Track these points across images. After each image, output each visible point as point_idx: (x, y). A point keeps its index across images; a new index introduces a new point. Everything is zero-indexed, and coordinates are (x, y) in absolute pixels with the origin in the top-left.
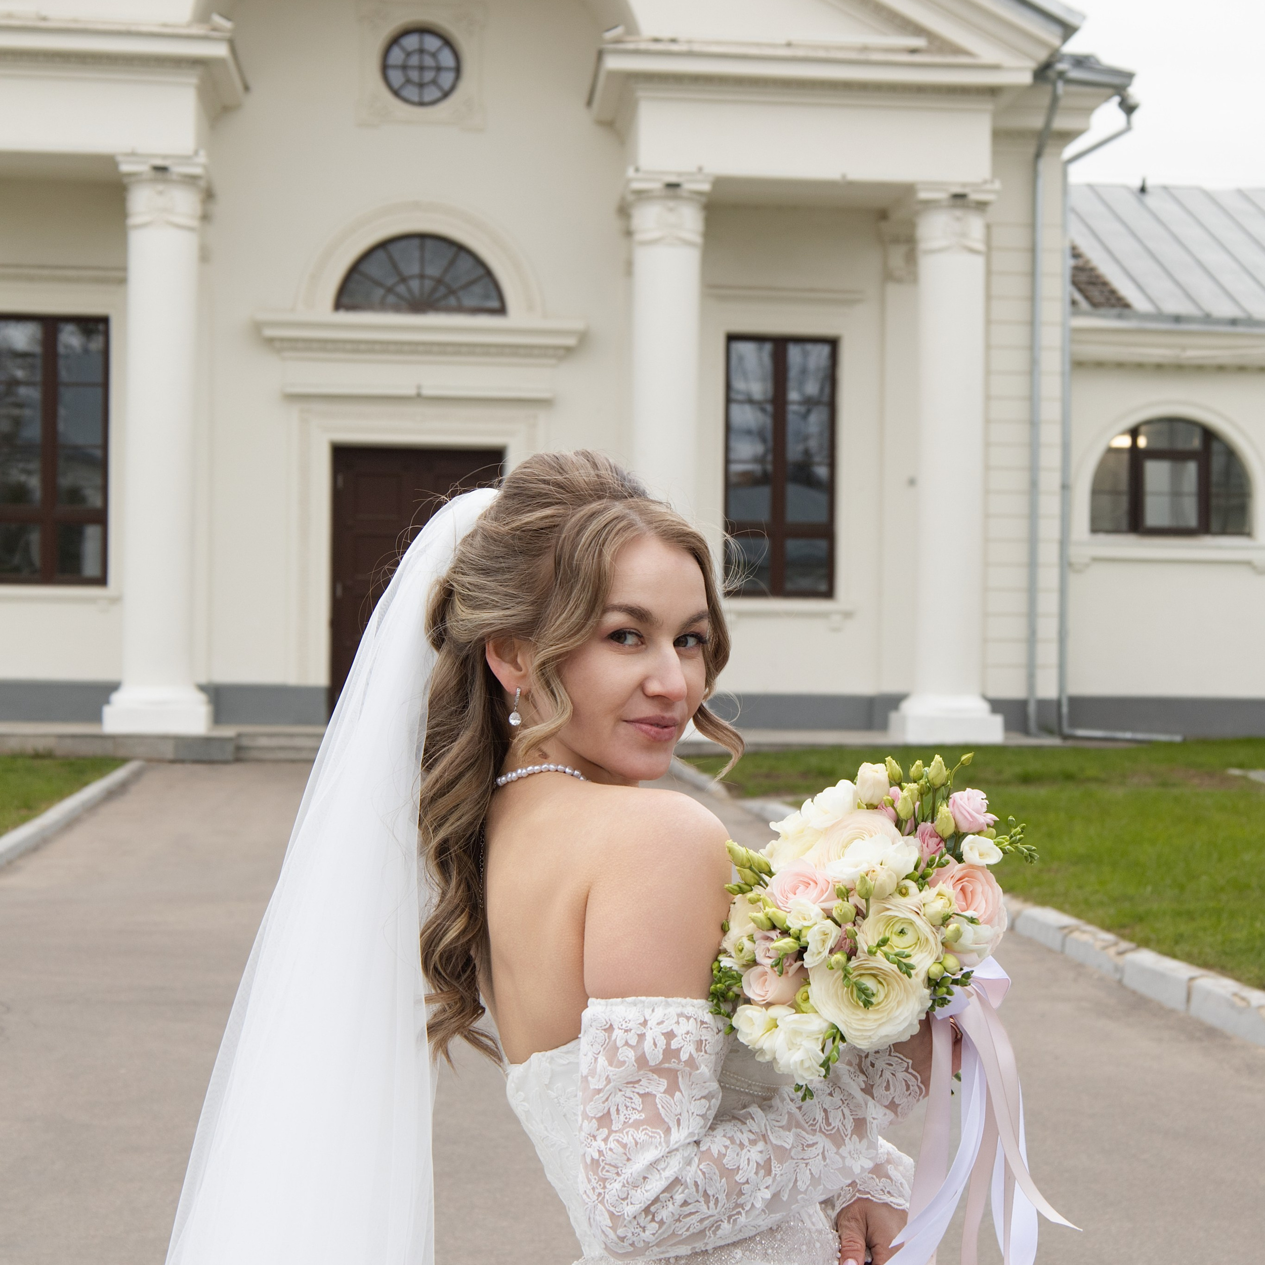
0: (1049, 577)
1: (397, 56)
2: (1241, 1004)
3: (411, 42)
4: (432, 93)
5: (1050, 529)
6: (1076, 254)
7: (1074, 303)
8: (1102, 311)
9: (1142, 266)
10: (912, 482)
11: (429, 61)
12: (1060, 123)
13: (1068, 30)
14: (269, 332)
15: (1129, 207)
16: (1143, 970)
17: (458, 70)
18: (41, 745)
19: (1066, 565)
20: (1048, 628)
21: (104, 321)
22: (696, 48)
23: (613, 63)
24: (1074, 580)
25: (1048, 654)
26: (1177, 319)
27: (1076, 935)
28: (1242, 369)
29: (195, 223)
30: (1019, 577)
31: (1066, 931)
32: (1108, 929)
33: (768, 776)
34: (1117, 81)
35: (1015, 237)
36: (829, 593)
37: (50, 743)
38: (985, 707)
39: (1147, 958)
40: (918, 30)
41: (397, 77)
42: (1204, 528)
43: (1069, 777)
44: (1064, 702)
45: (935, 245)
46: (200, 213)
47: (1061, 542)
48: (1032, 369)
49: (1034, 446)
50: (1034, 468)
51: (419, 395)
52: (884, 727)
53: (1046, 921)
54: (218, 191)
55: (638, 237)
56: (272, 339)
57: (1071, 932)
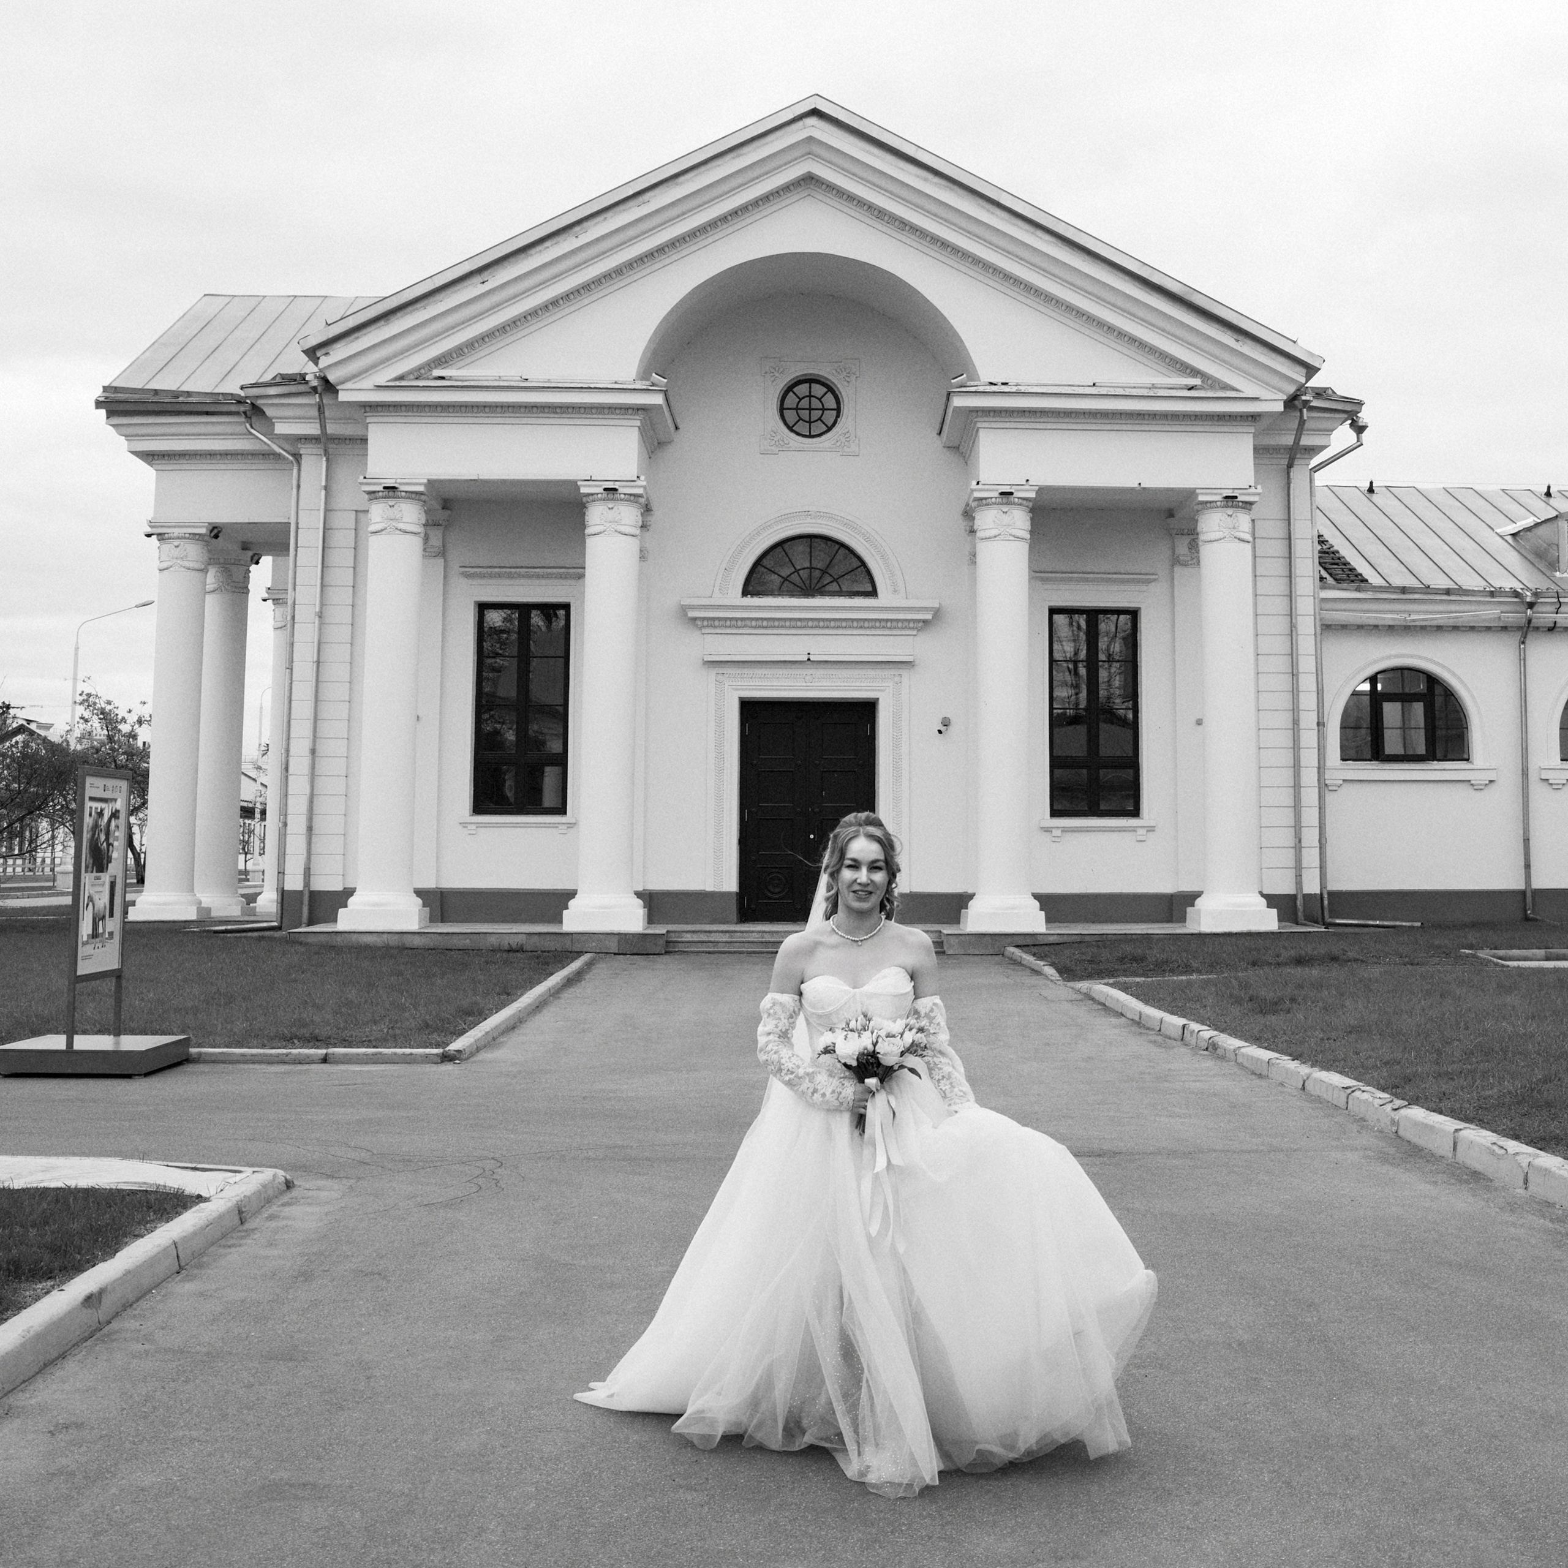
0: (1310, 796)
1: (791, 401)
2: (1500, 1152)
3: (802, 389)
4: (818, 427)
5: (1310, 758)
6: (1322, 541)
7: (1322, 579)
8: (1345, 585)
9: (1373, 550)
10: (1199, 722)
11: (815, 403)
12: (1305, 441)
13: (1311, 370)
14: (691, 614)
15: (1361, 504)
16: (1416, 1124)
17: (838, 410)
18: (514, 941)
19: (1323, 787)
20: (1310, 837)
21: (566, 607)
22: (1023, 389)
23: (958, 402)
24: (1329, 798)
25: (1311, 857)
26: (1404, 590)
27: (1357, 1094)
28: (1455, 628)
29: (636, 531)
30: (1287, 797)
31: (1349, 1091)
32: (1383, 1090)
34: (1348, 407)
35: (1275, 529)
36: (1135, 813)
37: (521, 939)
38: (1264, 902)
39: (1417, 1113)
40: (1195, 372)
41: (791, 416)
42: (1431, 755)
44: (1326, 896)
45: (1212, 536)
46: (640, 524)
47: (1319, 768)
48: (1292, 631)
49: (1295, 692)
50: (1295, 710)
51: (809, 659)
52: (1182, 919)
53: (1331, 1082)
54: (654, 506)
55: (979, 534)
56: (695, 619)
57: (1353, 1092)
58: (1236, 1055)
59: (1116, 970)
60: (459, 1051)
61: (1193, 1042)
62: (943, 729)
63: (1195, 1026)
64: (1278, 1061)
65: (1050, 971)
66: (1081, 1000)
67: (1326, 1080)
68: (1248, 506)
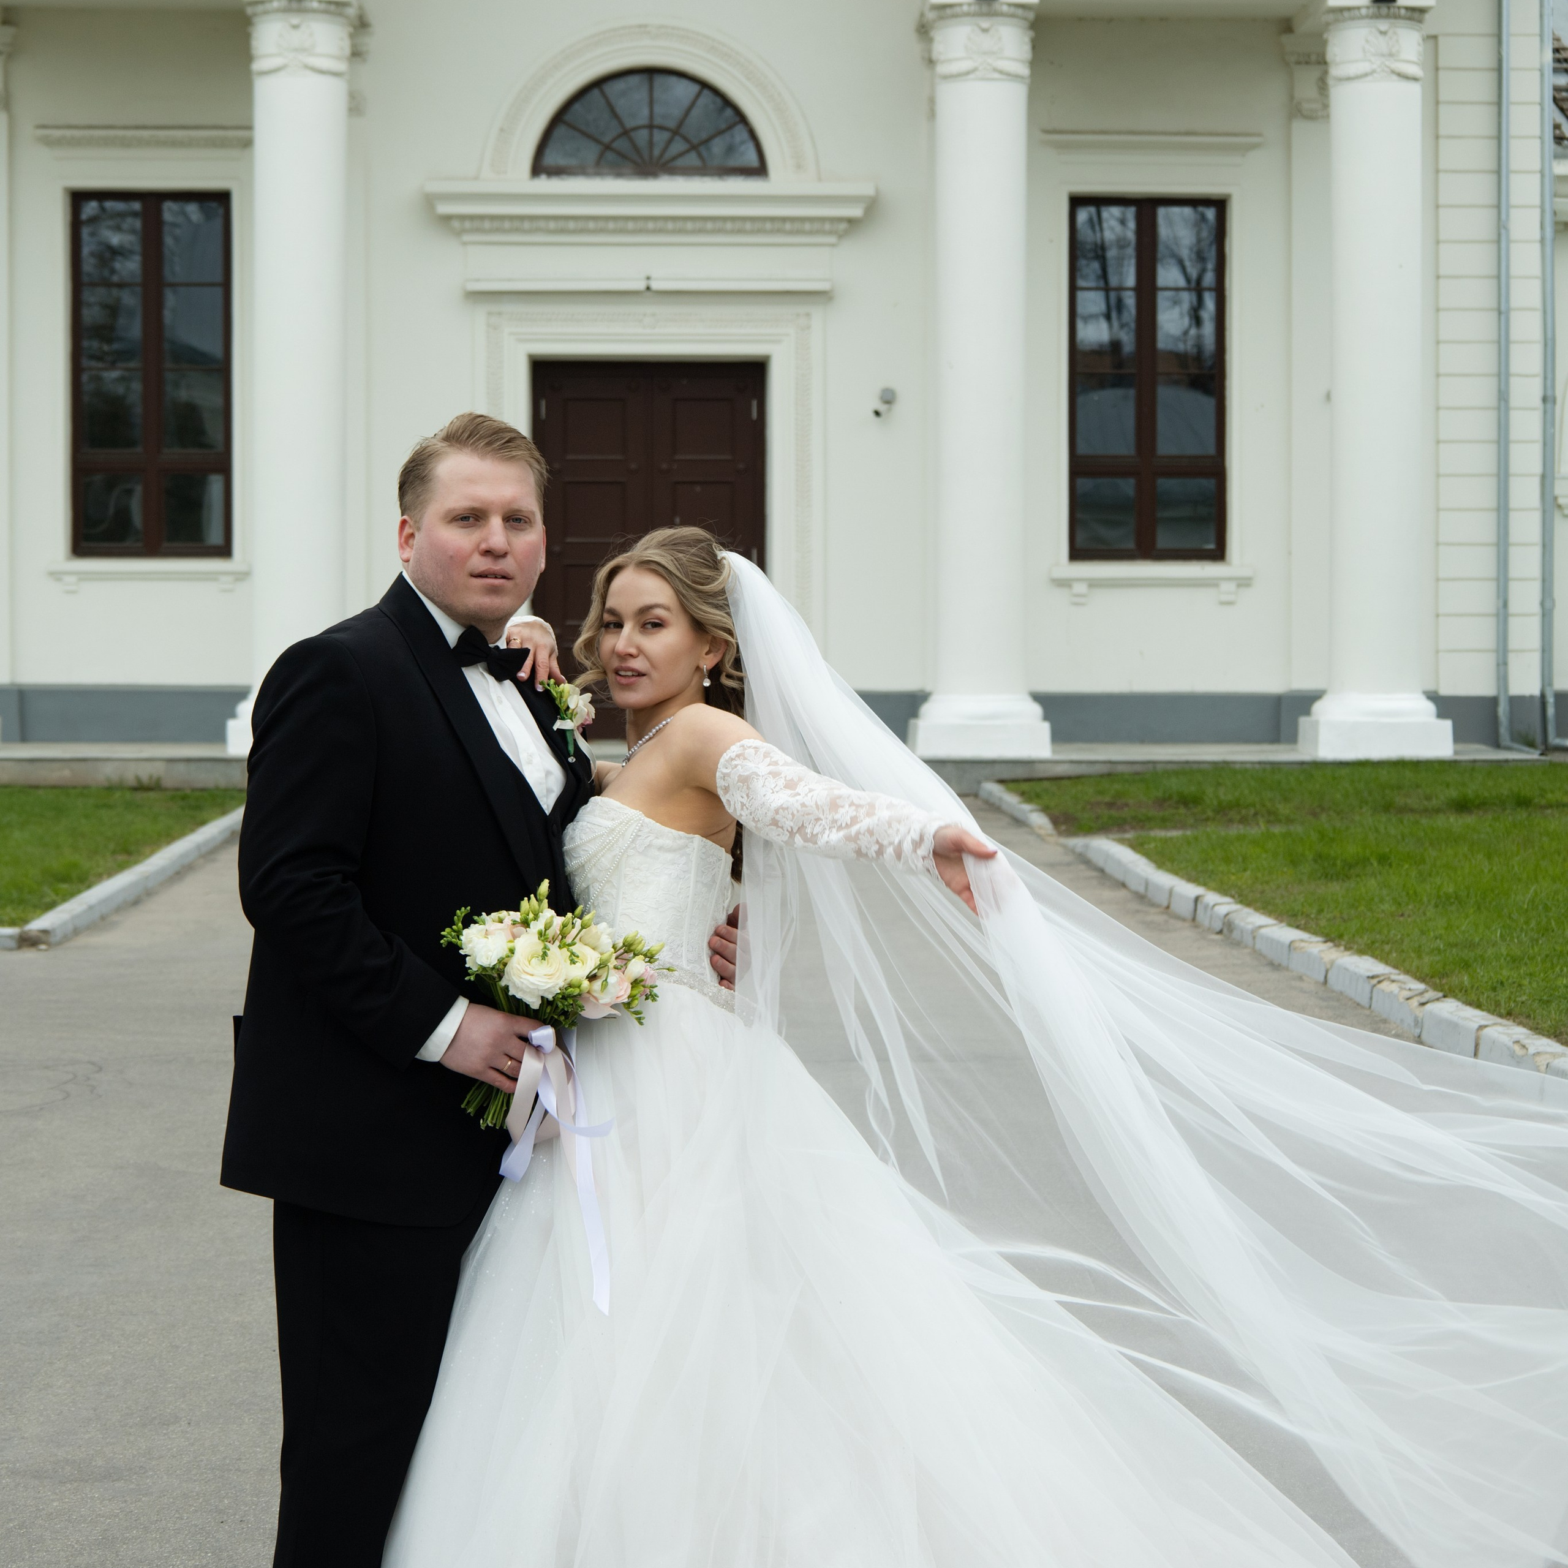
0: (1526, 526)
5: (1526, 459)
7: (1560, 139)
10: (1328, 397)
14: (444, 209)
18: (145, 773)
19: (1548, 509)
20: (1522, 597)
21: (224, 197)
24: (1562, 529)
25: (1525, 632)
29: (342, 66)
30: (1483, 527)
35: (1476, 52)
36: (1218, 554)
37: (157, 770)
38: (1430, 707)
44: (1551, 700)
45: (1352, 70)
46: (347, 51)
47: (1543, 477)
48: (1499, 235)
49: (1503, 344)
50: (1503, 374)
51: (648, 288)
52: (1292, 738)
53: (1357, 970)
54: (372, 17)
55: (941, 69)
56: (447, 218)
57: (1379, 982)
58: (1254, 938)
59: (1149, 819)
60: (45, 932)
61: (1206, 923)
62: (882, 408)
63: (1211, 898)
64: (1303, 944)
65: (1039, 820)
66: (1068, 864)
67: (1352, 968)
68: (1416, 15)
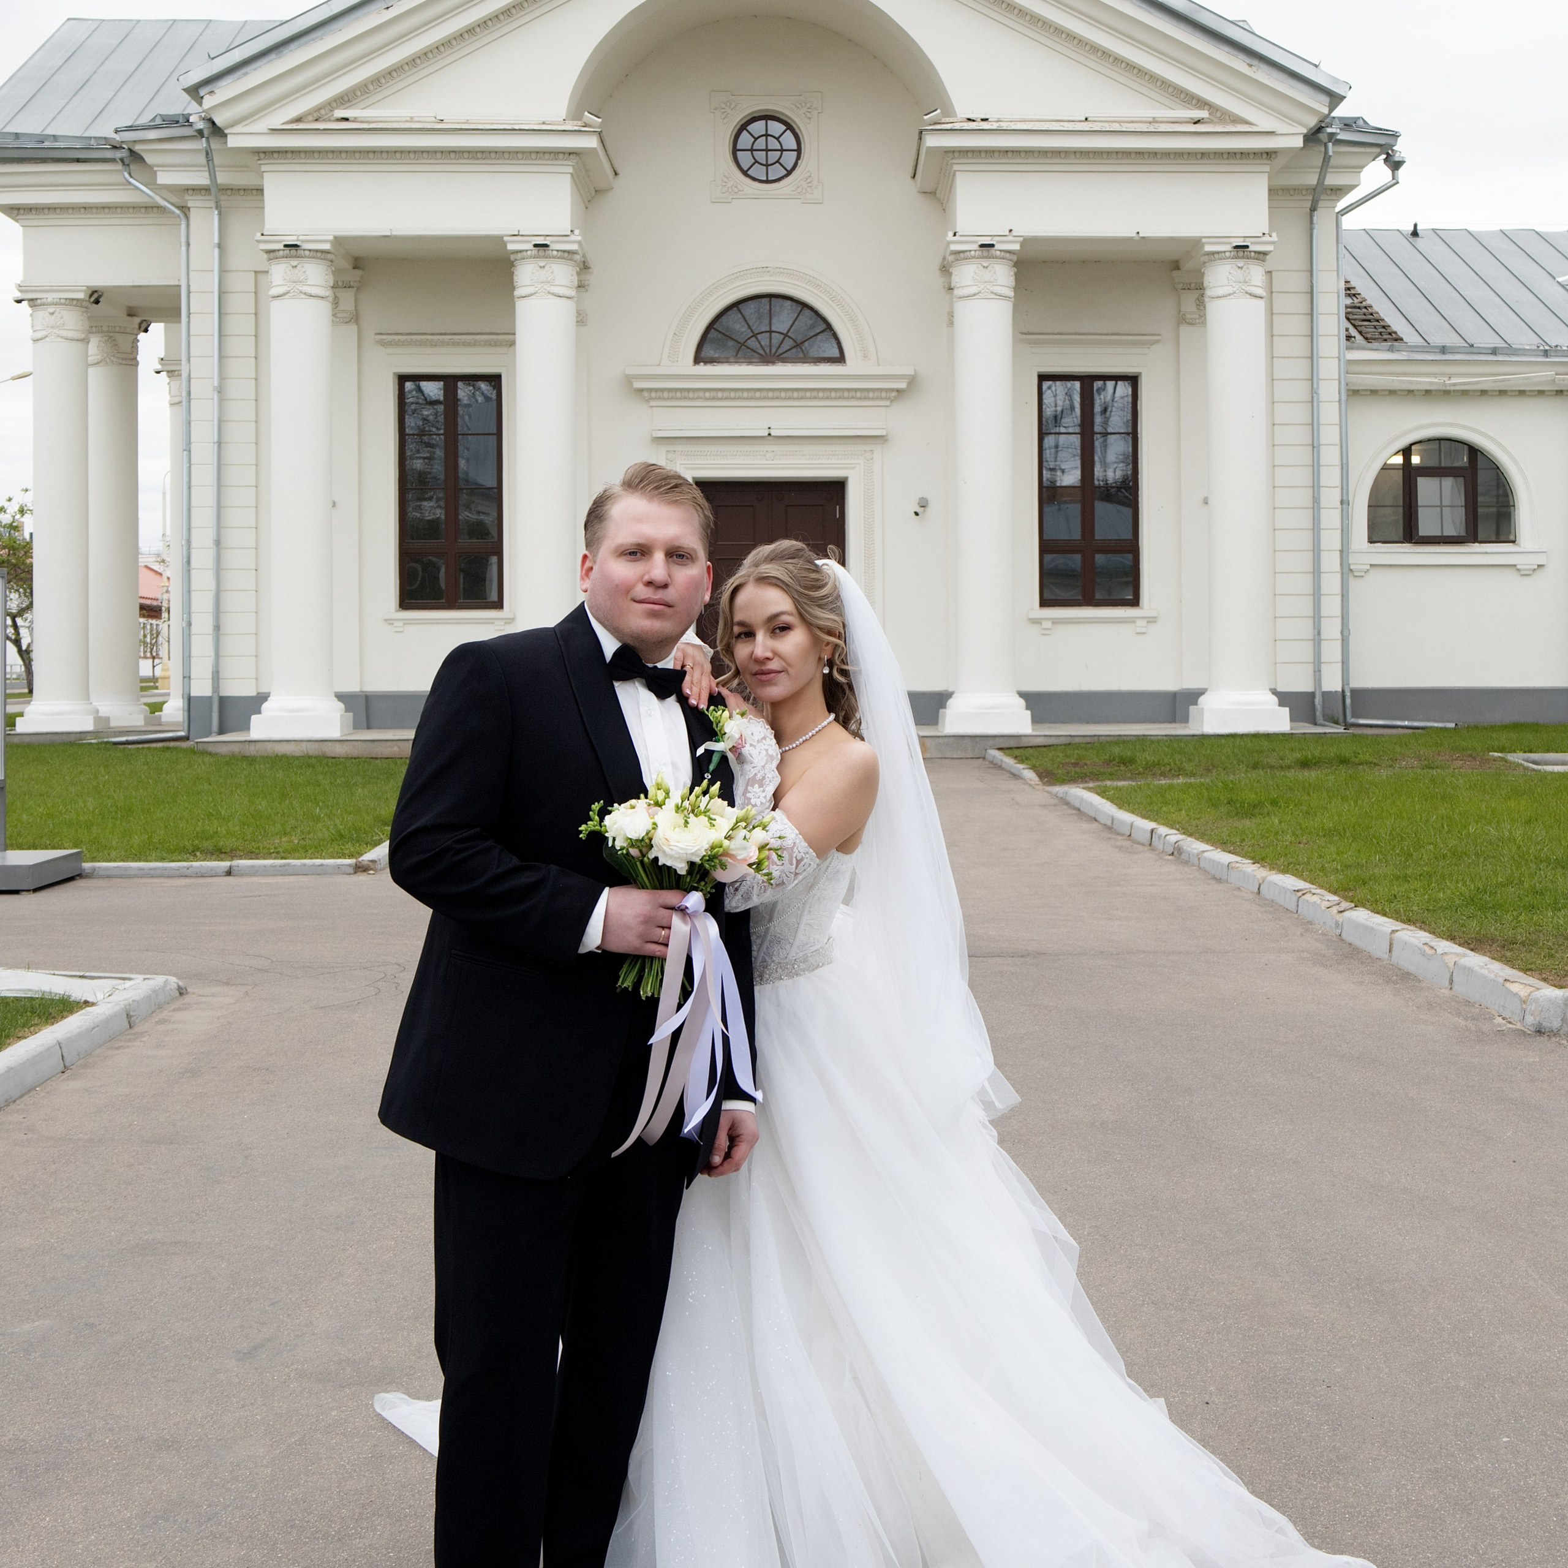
0: (1331, 583)
1: (745, 141)
2: (1432, 952)
3: (758, 127)
4: (776, 172)
5: (1331, 540)
6: (1350, 291)
7: (1349, 337)
8: (1375, 345)
9: (1412, 303)
10: (1206, 501)
11: (773, 143)
12: (1331, 180)
13: (1335, 99)
14: (637, 385)
15: (1402, 249)
16: (1358, 926)
17: (799, 150)
19: (1347, 571)
20: (1331, 629)
21: (497, 377)
22: (1005, 126)
23: (932, 141)
24: (1354, 585)
25: (1332, 651)
26: (1443, 350)
27: (1308, 897)
28: (1502, 393)
29: (572, 293)
30: (1305, 584)
31: (1300, 894)
32: (1333, 892)
33: (1076, 765)
34: (1381, 140)
35: (1292, 281)
36: (1135, 602)
38: (1273, 699)
39: (1362, 915)
40: (1202, 103)
41: (745, 159)
42: (1471, 535)
43: (1344, 761)
44: (1348, 694)
45: (1220, 292)
46: (576, 283)
47: (1342, 552)
48: (1312, 397)
49: (1315, 467)
50: (1316, 487)
51: (769, 435)
52: (1185, 719)
53: (1284, 885)
54: (591, 262)
55: (957, 292)
56: (640, 391)
62: (919, 510)
63: (1163, 830)
64: (1238, 865)
